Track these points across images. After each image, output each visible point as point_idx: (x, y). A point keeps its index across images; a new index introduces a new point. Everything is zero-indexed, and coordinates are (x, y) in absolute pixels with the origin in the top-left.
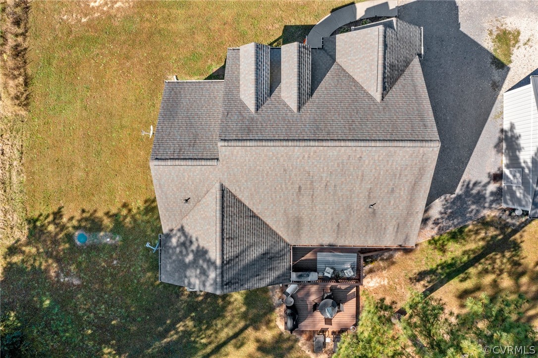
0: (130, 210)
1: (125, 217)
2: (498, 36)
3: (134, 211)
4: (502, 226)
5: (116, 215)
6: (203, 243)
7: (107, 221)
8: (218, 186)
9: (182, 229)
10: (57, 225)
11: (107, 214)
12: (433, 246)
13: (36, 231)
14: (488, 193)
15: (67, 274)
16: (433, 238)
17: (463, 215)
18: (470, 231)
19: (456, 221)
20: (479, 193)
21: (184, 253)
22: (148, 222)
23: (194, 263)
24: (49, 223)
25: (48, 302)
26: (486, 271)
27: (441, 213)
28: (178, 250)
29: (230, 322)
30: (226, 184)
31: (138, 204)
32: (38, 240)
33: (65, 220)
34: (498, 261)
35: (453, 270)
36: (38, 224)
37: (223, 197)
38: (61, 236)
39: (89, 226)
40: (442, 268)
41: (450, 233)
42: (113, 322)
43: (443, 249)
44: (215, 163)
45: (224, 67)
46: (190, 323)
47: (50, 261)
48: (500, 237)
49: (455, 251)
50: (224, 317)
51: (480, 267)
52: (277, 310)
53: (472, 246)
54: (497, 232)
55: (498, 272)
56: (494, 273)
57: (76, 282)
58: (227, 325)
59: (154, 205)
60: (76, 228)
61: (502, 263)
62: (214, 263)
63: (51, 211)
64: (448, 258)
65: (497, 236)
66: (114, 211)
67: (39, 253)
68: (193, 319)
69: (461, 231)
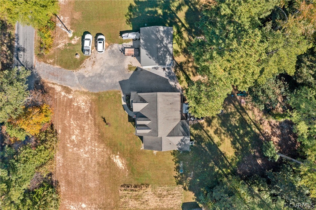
0: (174, 159)
1: (176, 160)
2: (130, 70)
3: (174, 158)
4: (176, 67)
5: (175, 162)
6: (180, 140)
7: (177, 165)
8: (167, 137)
9: (177, 145)
10: (178, 177)
11: (175, 165)
12: (182, 84)
13: (180, 183)
14: (168, 71)
15: (191, 175)
16: (180, 84)
17: (174, 77)
18: (178, 75)
19: (175, 78)
20: (168, 73)
21: (182, 144)
22: (177, 154)
23: (184, 142)
24: (178, 179)
25: (198, 180)
26: (188, 70)
27: (173, 82)
28: (182, 146)
29: (202, 134)
30: (167, 135)
31: (172, 157)
32: (182, 182)
33: (177, 175)
34: (185, 67)
35: (188, 78)
36: (178, 182)
37: (169, 136)
38: (181, 176)
39: (178, 169)
40: (187, 81)
41: (178, 80)
42: (203, 163)
43: (182, 81)
44: (162, 138)
45: (138, 136)
46: (203, 144)
47: (187, 179)
48: (179, 67)
49: (183, 78)
50: (201, 135)
51: (187, 72)
52: (199, 122)
53: (181, 74)
54: (178, 68)
55: (188, 67)
56: (188, 68)
57: (192, 173)
58: (203, 135)
59: (173, 153)
60: (179, 173)
61: (186, 66)
62: (184, 138)
63: (175, 179)
64: (184, 80)
65: (179, 68)
66: (174, 163)
67: (186, 182)
68: (201, 143)
69: (178, 77)
